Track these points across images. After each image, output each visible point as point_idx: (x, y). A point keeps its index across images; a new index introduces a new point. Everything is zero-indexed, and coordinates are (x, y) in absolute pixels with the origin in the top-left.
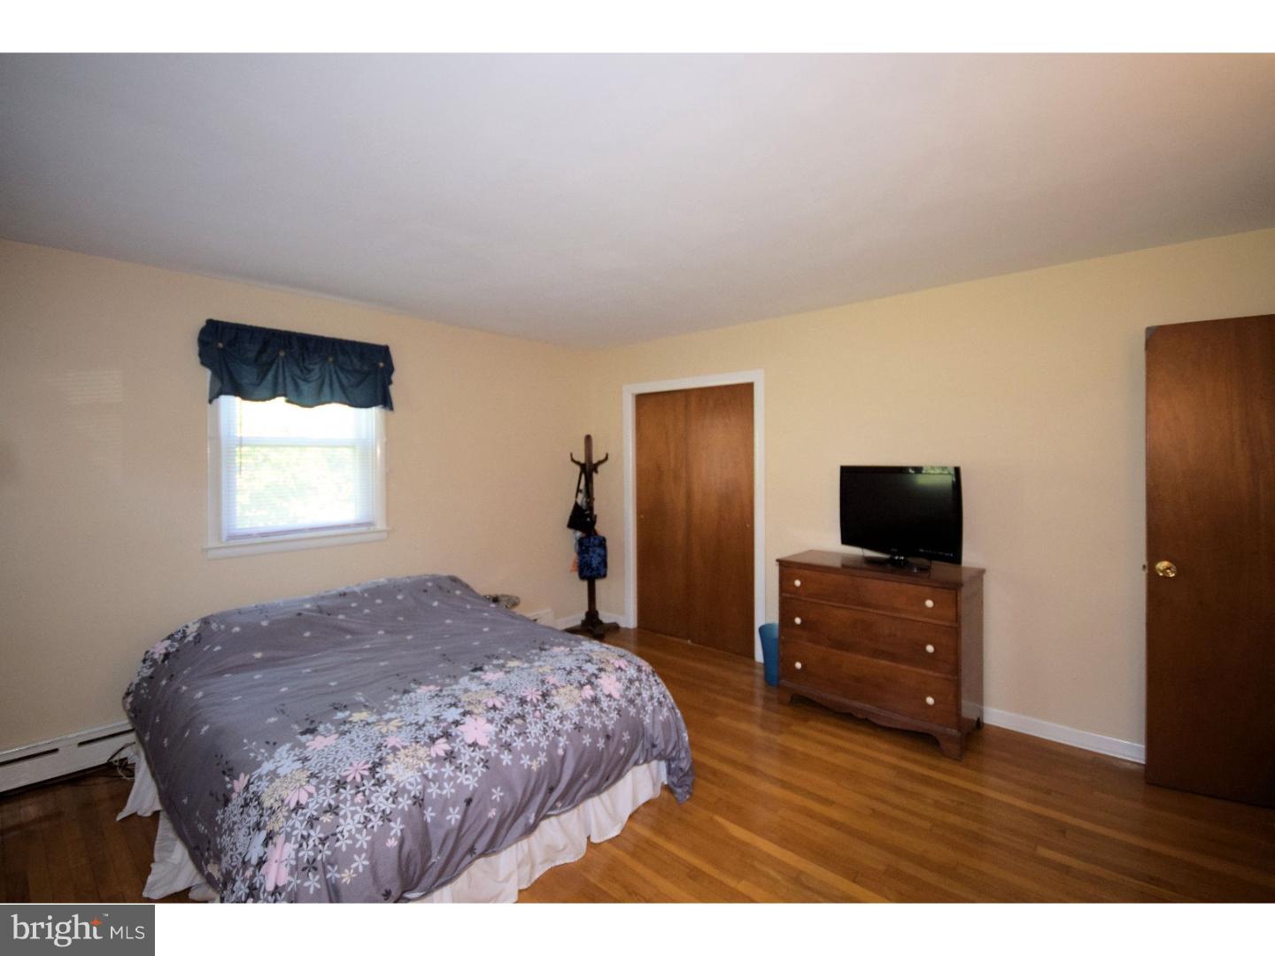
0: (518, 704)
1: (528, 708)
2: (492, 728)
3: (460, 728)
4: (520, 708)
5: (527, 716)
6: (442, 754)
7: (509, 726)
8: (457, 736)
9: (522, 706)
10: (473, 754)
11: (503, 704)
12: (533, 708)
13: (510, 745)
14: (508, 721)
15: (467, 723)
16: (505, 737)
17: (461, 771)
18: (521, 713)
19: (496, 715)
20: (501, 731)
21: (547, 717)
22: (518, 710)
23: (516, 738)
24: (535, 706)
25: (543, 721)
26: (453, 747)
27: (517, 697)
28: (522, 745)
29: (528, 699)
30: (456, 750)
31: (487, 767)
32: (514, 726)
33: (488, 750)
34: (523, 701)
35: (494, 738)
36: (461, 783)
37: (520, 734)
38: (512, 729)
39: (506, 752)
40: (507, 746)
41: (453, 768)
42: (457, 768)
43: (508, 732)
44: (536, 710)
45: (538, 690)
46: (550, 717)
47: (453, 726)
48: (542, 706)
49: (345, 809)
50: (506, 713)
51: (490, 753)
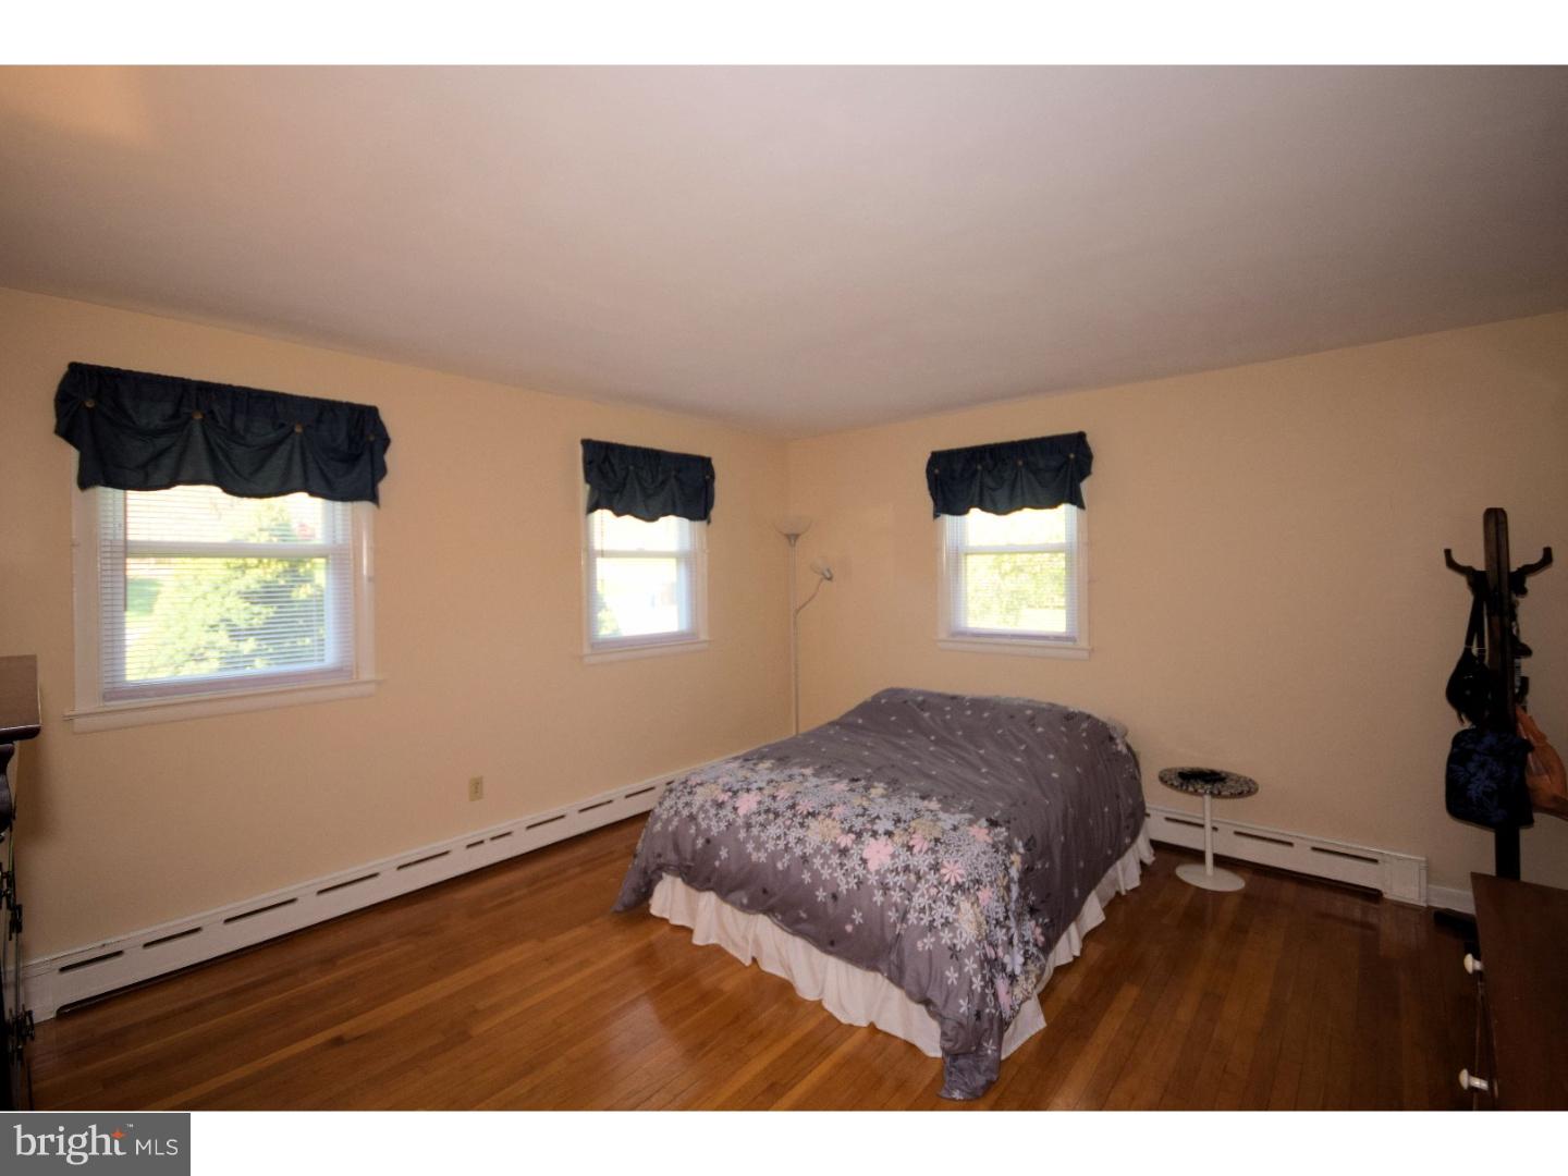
0: (930, 863)
1: (933, 878)
2: (888, 863)
3: (872, 840)
4: (927, 869)
5: (923, 881)
6: (842, 846)
7: (901, 874)
8: (863, 843)
9: (930, 869)
10: (857, 867)
11: (920, 851)
12: (935, 883)
13: (889, 889)
14: (907, 869)
15: (879, 842)
16: (891, 879)
17: (841, 869)
18: (922, 872)
19: (904, 855)
20: (892, 871)
21: (939, 903)
22: (924, 868)
23: (898, 889)
24: (940, 883)
25: (930, 901)
26: (852, 848)
27: (937, 858)
28: (899, 900)
29: (943, 871)
30: (852, 852)
31: (858, 887)
32: (905, 878)
33: (869, 876)
34: (936, 867)
35: (882, 871)
36: (836, 878)
37: (904, 890)
38: (901, 879)
39: (881, 892)
40: (885, 888)
41: (838, 861)
42: (841, 864)
43: (897, 878)
44: (936, 886)
45: (962, 876)
46: (940, 907)
47: (870, 833)
48: (946, 891)
49: (780, 821)
50: (913, 862)
51: (868, 879)
